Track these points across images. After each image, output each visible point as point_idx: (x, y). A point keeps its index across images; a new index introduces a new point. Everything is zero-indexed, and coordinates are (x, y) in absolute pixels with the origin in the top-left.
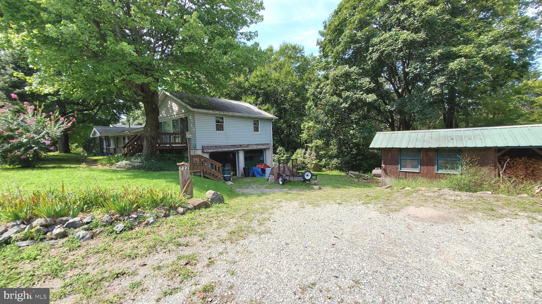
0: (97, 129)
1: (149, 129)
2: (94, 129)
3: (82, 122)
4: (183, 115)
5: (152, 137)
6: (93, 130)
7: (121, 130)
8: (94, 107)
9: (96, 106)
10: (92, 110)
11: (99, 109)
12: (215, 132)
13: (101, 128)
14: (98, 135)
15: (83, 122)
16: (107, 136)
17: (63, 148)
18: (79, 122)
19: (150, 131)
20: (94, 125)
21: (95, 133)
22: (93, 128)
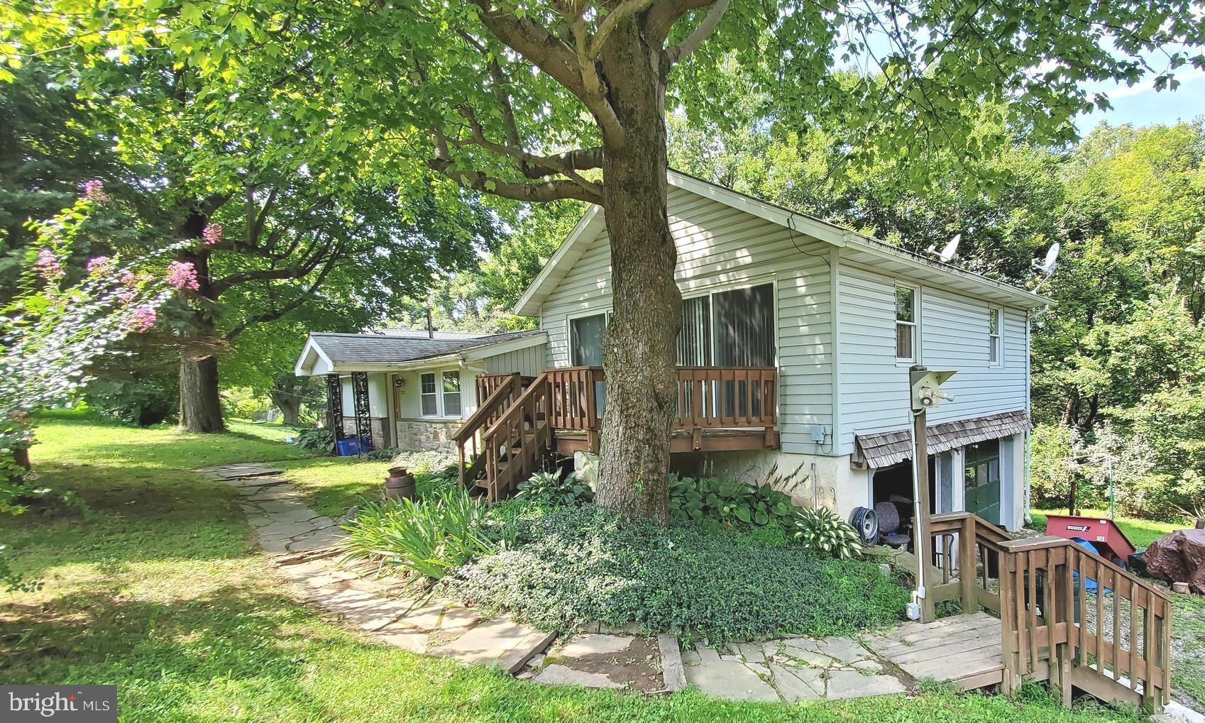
0: (321, 345)
1: (640, 349)
2: (312, 343)
3: (266, 318)
4: (744, 275)
5: (657, 396)
6: (308, 348)
7: (414, 349)
8: (306, 265)
9: (315, 261)
10: (301, 273)
11: (325, 272)
12: (893, 361)
13: (335, 339)
14: (326, 366)
15: (272, 316)
16: (360, 373)
17: (196, 414)
18: (256, 318)
19: (646, 359)
20: (310, 328)
21: (315, 358)
22: (304, 341)
